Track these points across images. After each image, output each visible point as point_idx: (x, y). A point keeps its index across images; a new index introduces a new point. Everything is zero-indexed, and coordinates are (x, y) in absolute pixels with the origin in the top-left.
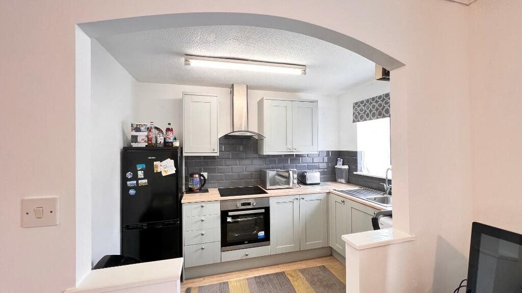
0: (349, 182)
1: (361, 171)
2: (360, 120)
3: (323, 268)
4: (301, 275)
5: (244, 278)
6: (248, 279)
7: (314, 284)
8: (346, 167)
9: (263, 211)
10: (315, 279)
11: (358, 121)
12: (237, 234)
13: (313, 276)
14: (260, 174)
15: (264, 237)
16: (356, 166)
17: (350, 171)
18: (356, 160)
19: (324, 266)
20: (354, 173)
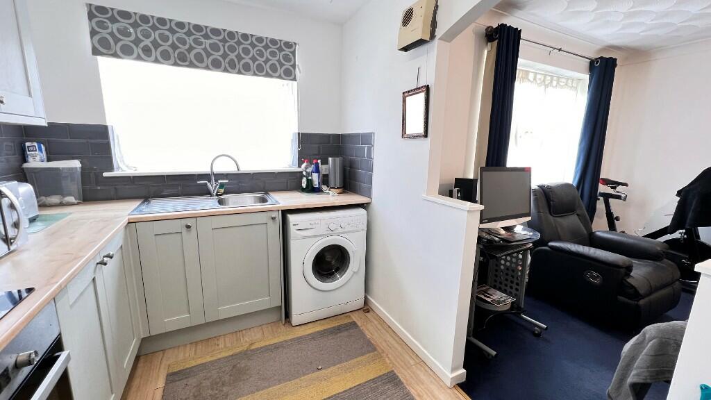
0: (84, 199)
1: (120, 168)
8: (74, 163)
18: (108, 144)
19: (169, 375)
20: (105, 174)
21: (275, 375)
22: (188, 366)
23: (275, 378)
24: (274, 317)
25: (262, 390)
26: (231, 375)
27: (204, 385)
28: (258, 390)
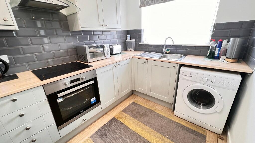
0: (135, 50)
1: (143, 42)
2: (145, 5)
3: (134, 103)
4: (125, 114)
5: (86, 138)
6: (91, 137)
7: (137, 117)
8: (134, 40)
9: (92, 82)
10: (134, 113)
11: (144, 6)
12: (69, 107)
13: (132, 112)
14: (77, 51)
15: (95, 101)
16: (141, 39)
17: (136, 43)
18: (141, 35)
19: (133, 102)
20: (140, 44)
21: (152, 124)
22: (138, 103)
23: (151, 125)
24: (169, 106)
25: (145, 124)
26: (142, 113)
27: (136, 110)
28: (143, 123)
